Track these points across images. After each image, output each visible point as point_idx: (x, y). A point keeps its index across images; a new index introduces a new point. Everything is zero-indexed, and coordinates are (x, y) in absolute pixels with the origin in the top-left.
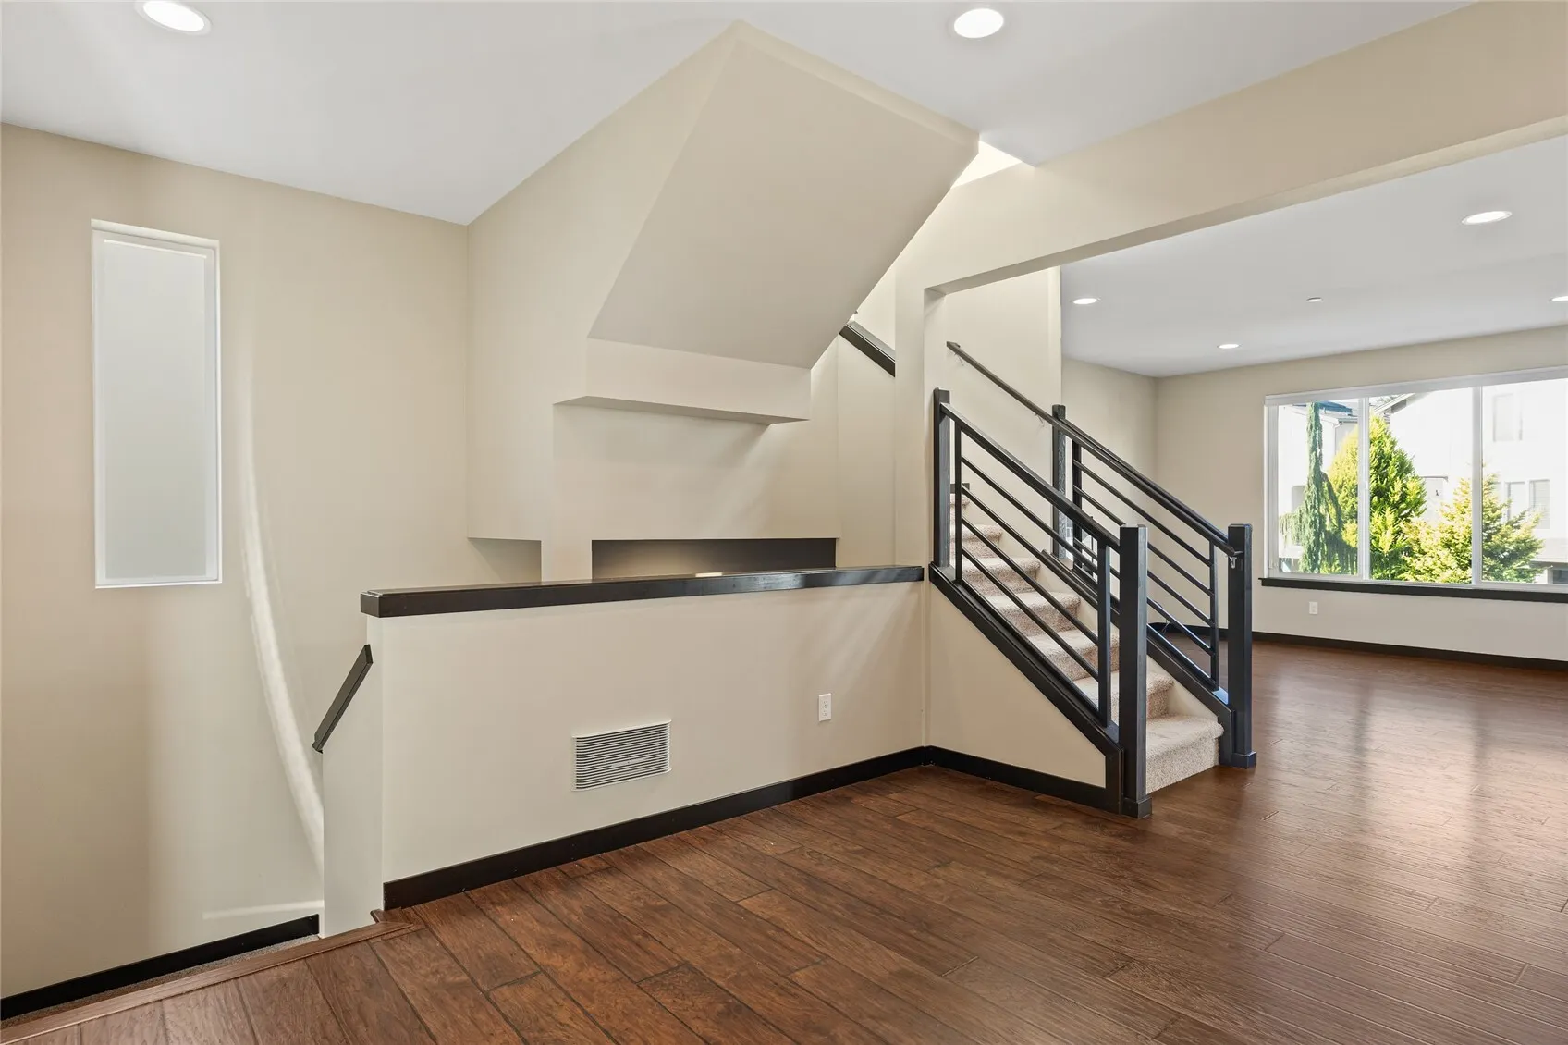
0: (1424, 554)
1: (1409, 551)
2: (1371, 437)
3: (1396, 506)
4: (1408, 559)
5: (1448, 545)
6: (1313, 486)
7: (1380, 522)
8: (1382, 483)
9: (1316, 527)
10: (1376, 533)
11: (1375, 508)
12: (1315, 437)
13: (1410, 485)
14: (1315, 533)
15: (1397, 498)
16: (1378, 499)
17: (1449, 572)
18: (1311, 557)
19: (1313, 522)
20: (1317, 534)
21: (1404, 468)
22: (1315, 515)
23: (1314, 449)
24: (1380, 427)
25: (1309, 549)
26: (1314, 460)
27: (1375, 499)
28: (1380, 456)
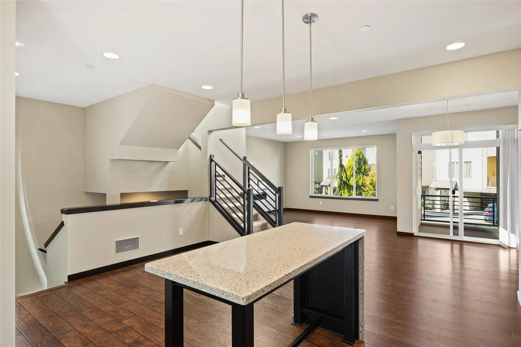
0: (367, 186)
1: (363, 186)
2: (357, 153)
3: (363, 173)
4: (363, 188)
5: (371, 184)
6: (340, 168)
7: (359, 178)
8: (360, 166)
9: (340, 179)
10: (358, 180)
11: (358, 173)
12: (340, 154)
13: (366, 167)
14: (340, 181)
15: (363, 171)
16: (359, 171)
17: (372, 191)
18: (339, 187)
19: (340, 178)
20: (341, 181)
21: (365, 162)
22: (340, 176)
23: (340, 158)
24: (359, 151)
25: (339, 185)
26: (340, 161)
27: (358, 171)
28: (359, 159)
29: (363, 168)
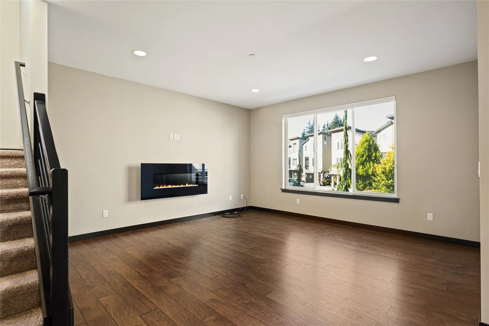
0: (378, 176)
1: (373, 175)
2: (367, 139)
3: (373, 161)
4: (373, 177)
5: (383, 173)
6: (345, 154)
7: (369, 166)
8: (370, 153)
9: (346, 167)
10: (368, 169)
11: (368, 162)
12: (346, 139)
13: (378, 154)
14: (346, 169)
15: (374, 158)
16: (368, 159)
17: (384, 181)
18: (344, 177)
19: (345, 166)
20: (346, 170)
21: (376, 149)
22: (346, 163)
23: (345, 143)
24: (369, 136)
25: (344, 174)
26: (345, 146)
27: (367, 159)
28: (369, 145)
29: (374, 155)
